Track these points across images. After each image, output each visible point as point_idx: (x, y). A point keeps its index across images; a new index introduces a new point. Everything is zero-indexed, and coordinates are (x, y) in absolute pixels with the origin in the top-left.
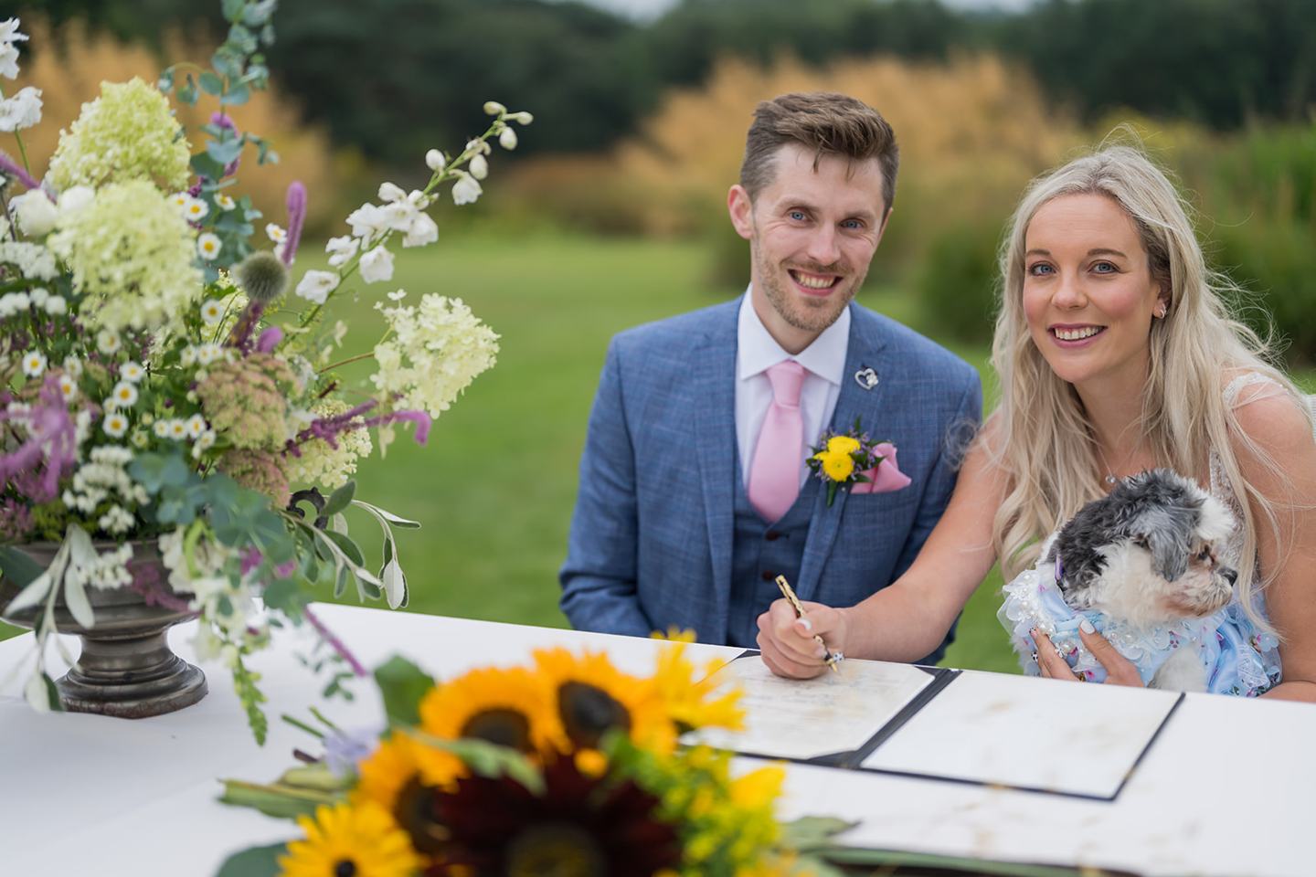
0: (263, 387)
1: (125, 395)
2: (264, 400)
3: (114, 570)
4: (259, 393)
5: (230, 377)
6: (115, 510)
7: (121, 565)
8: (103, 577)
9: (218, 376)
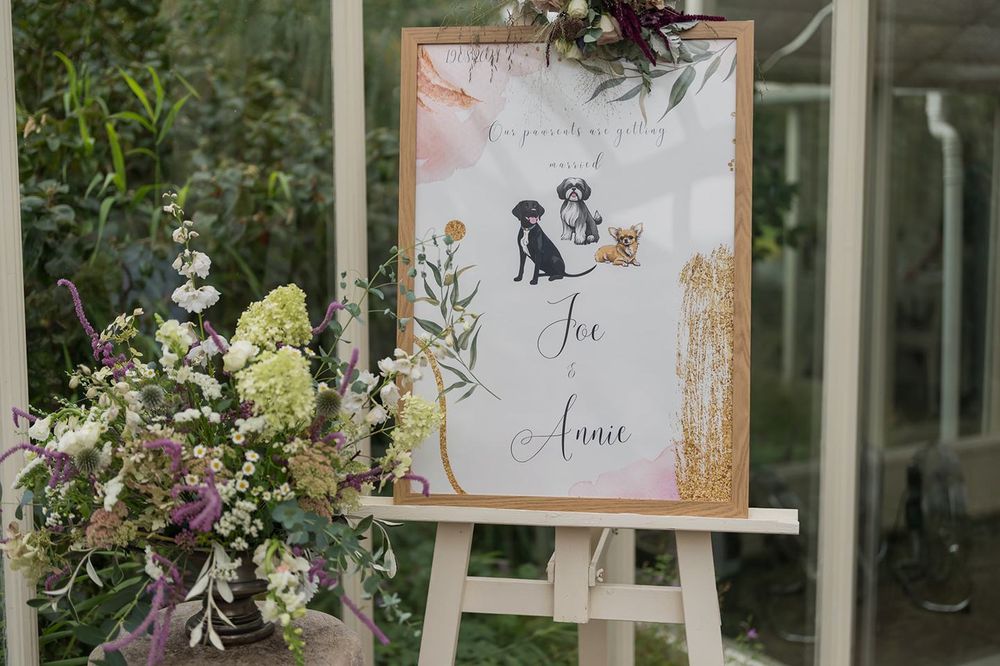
0: (324, 463)
1: (248, 469)
2: (325, 471)
3: (230, 572)
4: (322, 466)
5: (307, 458)
6: (239, 539)
7: (235, 570)
8: (224, 574)
9: (300, 457)
